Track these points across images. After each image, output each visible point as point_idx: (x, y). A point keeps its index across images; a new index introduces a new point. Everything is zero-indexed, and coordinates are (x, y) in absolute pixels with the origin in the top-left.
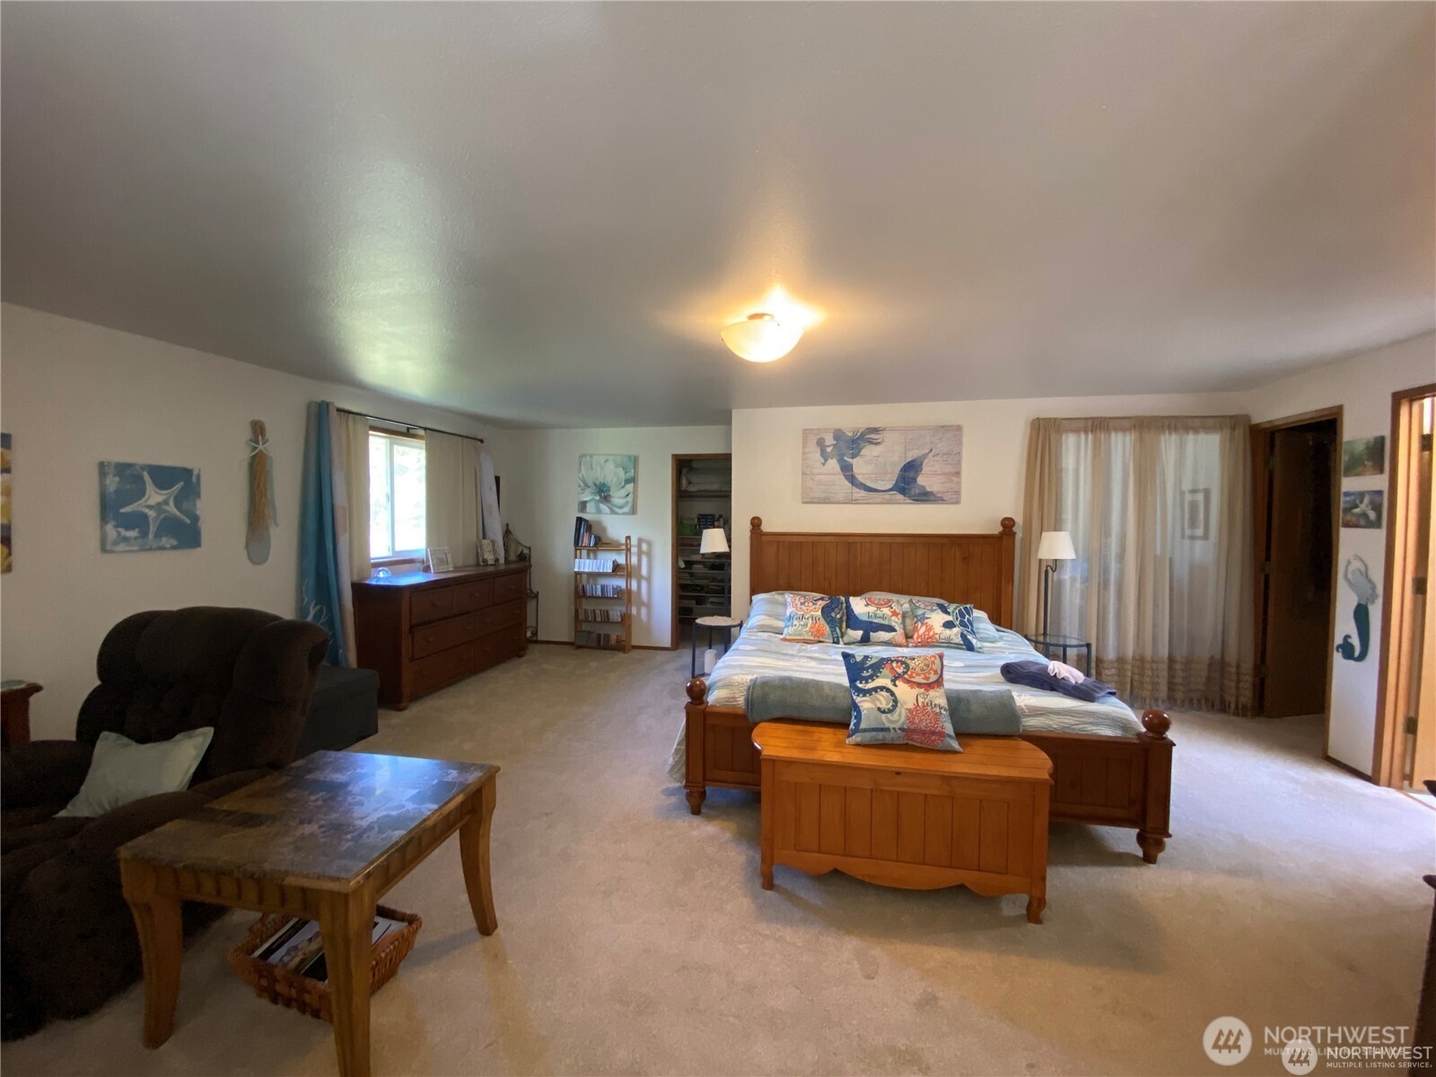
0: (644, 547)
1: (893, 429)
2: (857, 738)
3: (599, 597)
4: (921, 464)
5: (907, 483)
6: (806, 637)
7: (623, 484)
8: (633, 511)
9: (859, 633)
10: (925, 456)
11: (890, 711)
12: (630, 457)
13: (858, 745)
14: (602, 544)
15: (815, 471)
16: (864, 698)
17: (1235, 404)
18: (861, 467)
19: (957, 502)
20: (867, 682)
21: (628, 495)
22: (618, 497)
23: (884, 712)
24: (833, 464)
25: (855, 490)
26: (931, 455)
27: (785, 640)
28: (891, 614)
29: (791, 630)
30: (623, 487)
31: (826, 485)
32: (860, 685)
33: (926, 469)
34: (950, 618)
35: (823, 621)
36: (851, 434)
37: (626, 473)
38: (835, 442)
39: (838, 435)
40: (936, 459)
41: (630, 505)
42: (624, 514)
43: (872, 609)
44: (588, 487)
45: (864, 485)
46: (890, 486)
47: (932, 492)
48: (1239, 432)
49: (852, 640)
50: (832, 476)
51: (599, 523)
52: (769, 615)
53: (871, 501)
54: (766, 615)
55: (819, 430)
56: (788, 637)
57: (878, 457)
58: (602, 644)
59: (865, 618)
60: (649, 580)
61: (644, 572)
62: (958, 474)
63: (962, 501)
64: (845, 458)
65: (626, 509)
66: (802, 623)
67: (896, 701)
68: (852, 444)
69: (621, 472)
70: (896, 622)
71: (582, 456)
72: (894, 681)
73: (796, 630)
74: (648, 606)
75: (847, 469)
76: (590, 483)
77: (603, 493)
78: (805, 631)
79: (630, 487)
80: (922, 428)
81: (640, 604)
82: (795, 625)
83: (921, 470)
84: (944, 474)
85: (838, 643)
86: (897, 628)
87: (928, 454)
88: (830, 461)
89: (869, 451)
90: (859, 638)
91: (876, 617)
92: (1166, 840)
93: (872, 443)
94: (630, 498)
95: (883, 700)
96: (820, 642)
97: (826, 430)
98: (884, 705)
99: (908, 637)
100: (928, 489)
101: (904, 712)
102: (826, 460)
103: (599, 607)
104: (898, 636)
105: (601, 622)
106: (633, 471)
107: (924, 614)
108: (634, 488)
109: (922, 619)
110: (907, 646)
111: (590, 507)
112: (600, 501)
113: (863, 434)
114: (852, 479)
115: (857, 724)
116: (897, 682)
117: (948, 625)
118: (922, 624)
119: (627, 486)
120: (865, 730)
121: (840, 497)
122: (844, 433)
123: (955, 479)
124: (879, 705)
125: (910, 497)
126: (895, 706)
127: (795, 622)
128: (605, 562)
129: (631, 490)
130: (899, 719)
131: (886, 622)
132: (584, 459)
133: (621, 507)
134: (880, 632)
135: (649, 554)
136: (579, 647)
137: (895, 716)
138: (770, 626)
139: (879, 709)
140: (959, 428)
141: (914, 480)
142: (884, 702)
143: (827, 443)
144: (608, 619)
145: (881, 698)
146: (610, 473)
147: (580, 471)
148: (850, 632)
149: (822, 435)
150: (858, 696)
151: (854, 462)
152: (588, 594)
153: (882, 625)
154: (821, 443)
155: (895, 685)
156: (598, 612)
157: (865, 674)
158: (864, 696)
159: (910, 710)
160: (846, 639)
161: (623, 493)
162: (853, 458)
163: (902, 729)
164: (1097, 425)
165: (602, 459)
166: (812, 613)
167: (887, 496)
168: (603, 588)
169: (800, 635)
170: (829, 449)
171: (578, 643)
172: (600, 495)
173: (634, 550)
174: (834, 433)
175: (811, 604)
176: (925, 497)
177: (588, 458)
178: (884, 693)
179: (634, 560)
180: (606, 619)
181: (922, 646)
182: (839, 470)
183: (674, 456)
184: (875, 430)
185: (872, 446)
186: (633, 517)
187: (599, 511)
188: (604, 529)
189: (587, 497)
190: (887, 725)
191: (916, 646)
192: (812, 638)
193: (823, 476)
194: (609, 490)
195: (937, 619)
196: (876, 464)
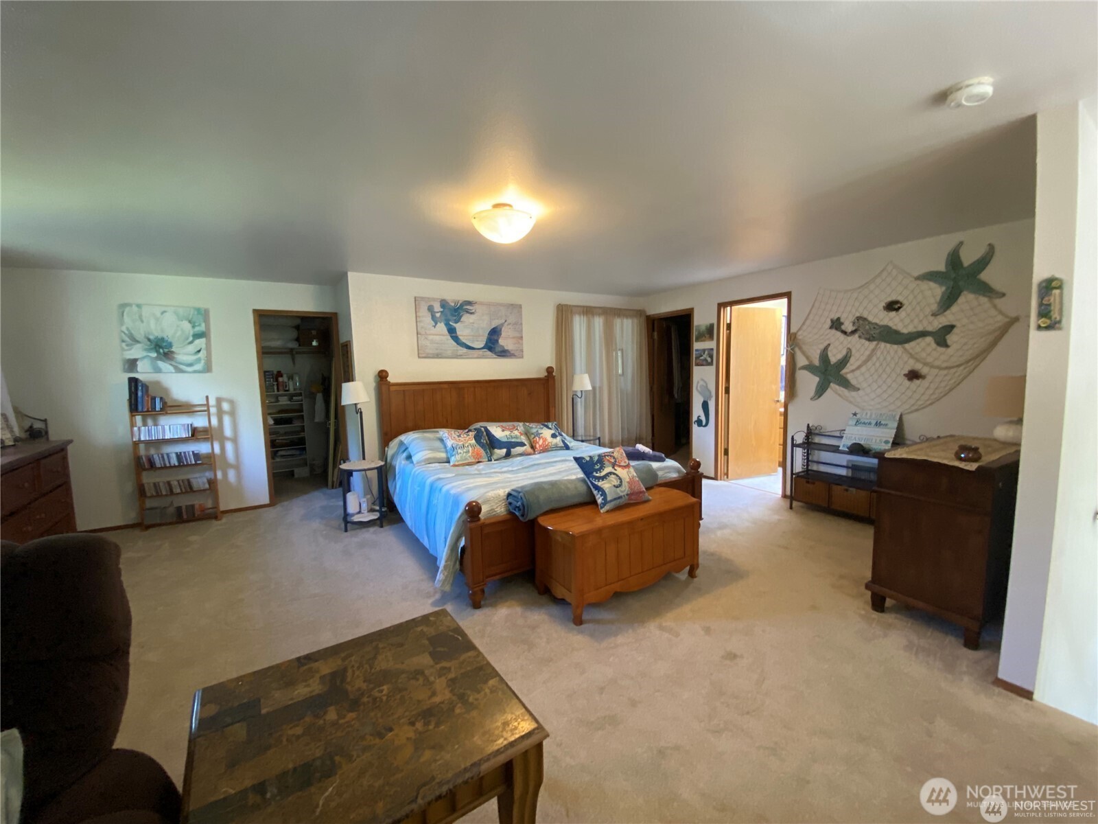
0: (226, 406)
1: (482, 304)
2: (607, 507)
3: (175, 466)
4: (501, 330)
5: (492, 344)
6: (470, 461)
7: (191, 339)
8: (208, 369)
9: (504, 451)
10: (502, 325)
11: (620, 486)
12: (198, 310)
13: (608, 511)
14: (172, 407)
15: (428, 332)
16: (603, 482)
17: (639, 304)
18: (462, 330)
19: (522, 357)
20: (600, 472)
21: (199, 351)
22: (184, 354)
23: (617, 487)
24: (442, 327)
25: (460, 348)
26: (506, 323)
27: (454, 466)
28: (519, 434)
29: (458, 457)
30: (191, 342)
31: (437, 343)
32: (597, 475)
33: (503, 334)
34: (553, 432)
35: (478, 447)
36: (453, 304)
37: (193, 327)
38: (442, 310)
39: (444, 304)
40: (509, 326)
41: (203, 362)
42: (195, 372)
43: (507, 433)
44: (138, 342)
45: (465, 344)
46: (482, 346)
47: (507, 350)
48: (643, 319)
49: (499, 457)
50: (442, 337)
51: (158, 384)
52: (431, 450)
53: (471, 356)
54: (429, 450)
55: (429, 299)
56: (457, 463)
57: (473, 323)
58: (185, 517)
59: (505, 440)
60: (235, 440)
61: (228, 432)
62: (521, 338)
63: (524, 357)
64: (451, 323)
65: (198, 367)
66: (465, 450)
67: (620, 479)
68: (453, 313)
69: (187, 326)
70: (523, 439)
71: (123, 306)
72: (613, 467)
73: (461, 457)
74: (237, 467)
75: (452, 331)
76: (139, 337)
77: (162, 349)
78: (469, 456)
79: (201, 342)
80: (501, 305)
81: (227, 465)
82: (460, 453)
83: (501, 334)
84: (514, 338)
85: (491, 460)
86: (526, 443)
87: (504, 323)
88: (439, 324)
89: (466, 318)
90: (504, 455)
91: (512, 438)
92: (701, 522)
93: (467, 312)
94: (202, 355)
95: (614, 480)
96: (479, 462)
97: (434, 300)
98: (616, 483)
99: (533, 447)
100: (506, 348)
101: (627, 484)
102: (436, 324)
103: (175, 478)
104: (527, 448)
105: (182, 493)
106: (203, 325)
107: (537, 431)
108: (206, 344)
109: (538, 434)
110: (534, 454)
111: (141, 366)
112: (157, 358)
113: (462, 305)
114: (456, 339)
115: (605, 499)
116: (616, 468)
117: (554, 436)
118: (539, 438)
119: (197, 342)
120: (611, 501)
121: (449, 353)
122: (447, 303)
123: (520, 341)
124: (613, 484)
125: (495, 353)
126: (621, 482)
127: (459, 451)
128: (172, 427)
129: (204, 346)
130: (625, 489)
131: (519, 440)
132: (127, 309)
133: (190, 365)
134: (518, 448)
135: (233, 413)
136: (148, 527)
137: (623, 488)
138: (434, 458)
139: (614, 486)
140: (520, 306)
141: (497, 341)
142: (615, 481)
143: (436, 310)
144: (191, 487)
145: (613, 479)
146: (172, 327)
147: (122, 322)
148: (497, 451)
149: (432, 303)
150: (599, 481)
151: (457, 326)
152: (158, 465)
153: (517, 442)
154: (430, 309)
155: (616, 470)
156: (174, 483)
157: (597, 467)
158: (603, 480)
159: (628, 482)
160: (495, 457)
161: (192, 348)
162: (456, 322)
163: (627, 495)
164: (588, 311)
165: (157, 311)
166: (469, 442)
167: (481, 352)
168: (179, 456)
169: (466, 459)
170: (438, 315)
171: (147, 522)
172: (158, 352)
173: (213, 410)
174: (440, 302)
175: (465, 436)
176: (504, 353)
177: (135, 308)
178: (613, 476)
179: (214, 421)
180: (189, 488)
181: (544, 452)
182: (447, 332)
183: (255, 311)
184: (469, 303)
185: (468, 315)
186: (207, 375)
187: (158, 370)
188: (166, 391)
189: (136, 352)
190: (622, 494)
191: (540, 453)
192: (474, 460)
193: (435, 336)
194: (170, 345)
195: (547, 433)
196: (472, 328)
